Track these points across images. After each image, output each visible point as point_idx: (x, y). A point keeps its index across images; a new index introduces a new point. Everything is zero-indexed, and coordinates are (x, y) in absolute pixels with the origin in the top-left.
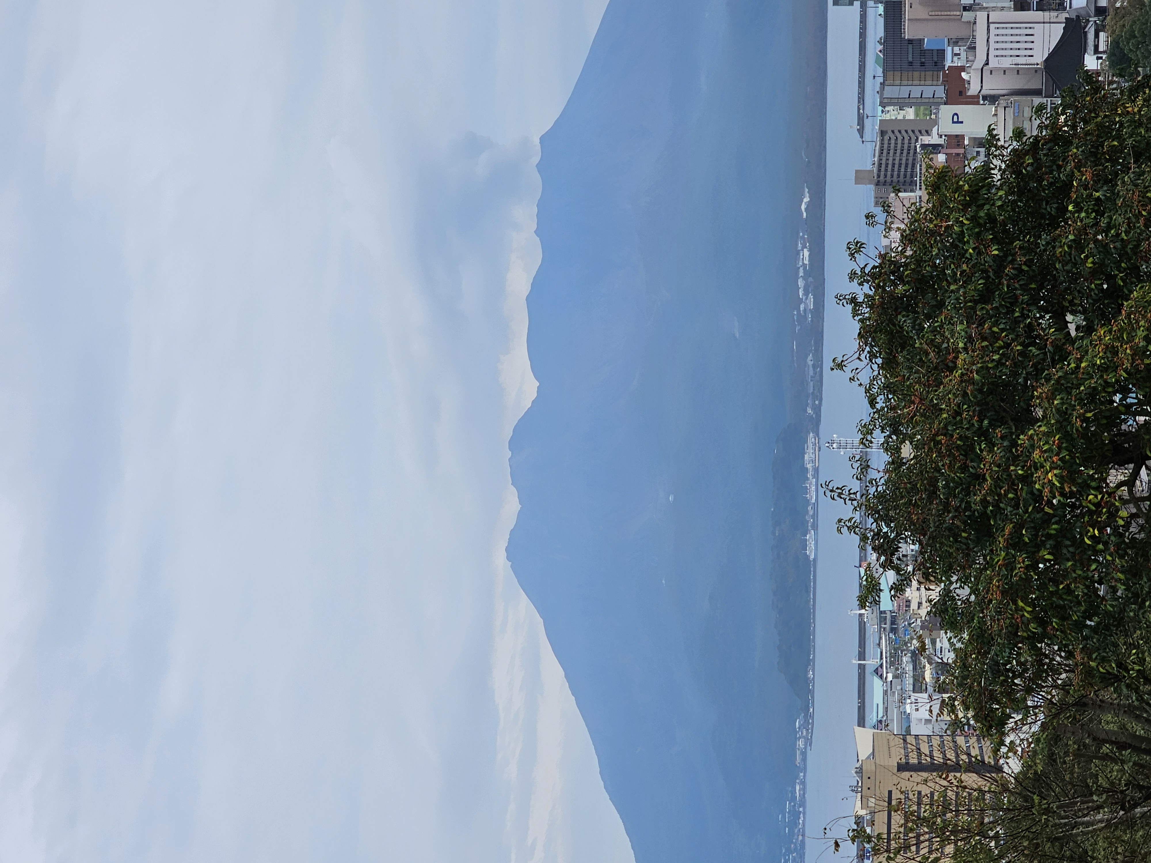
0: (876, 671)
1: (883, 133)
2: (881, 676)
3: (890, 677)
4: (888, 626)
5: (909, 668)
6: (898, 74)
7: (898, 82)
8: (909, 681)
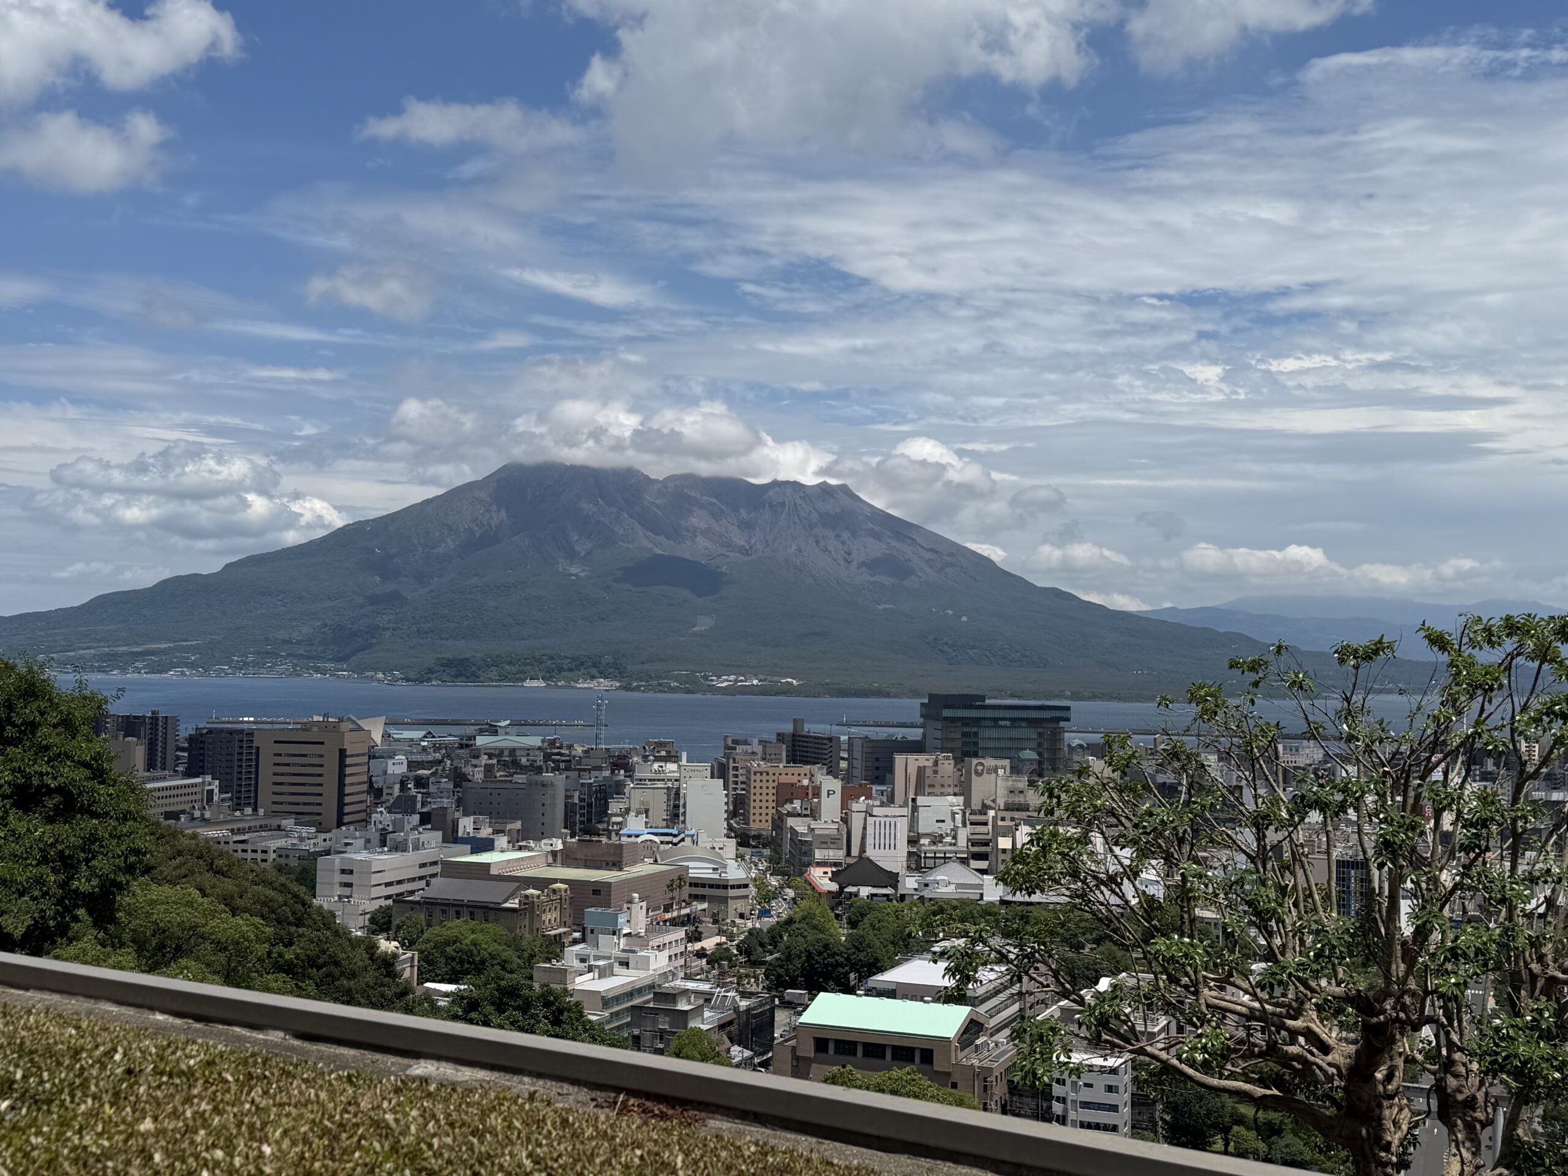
0: (429, 733)
1: (830, 739)
2: (425, 737)
3: (423, 744)
4: (464, 742)
5: (430, 758)
6: (870, 750)
7: (865, 750)
8: (419, 758)
